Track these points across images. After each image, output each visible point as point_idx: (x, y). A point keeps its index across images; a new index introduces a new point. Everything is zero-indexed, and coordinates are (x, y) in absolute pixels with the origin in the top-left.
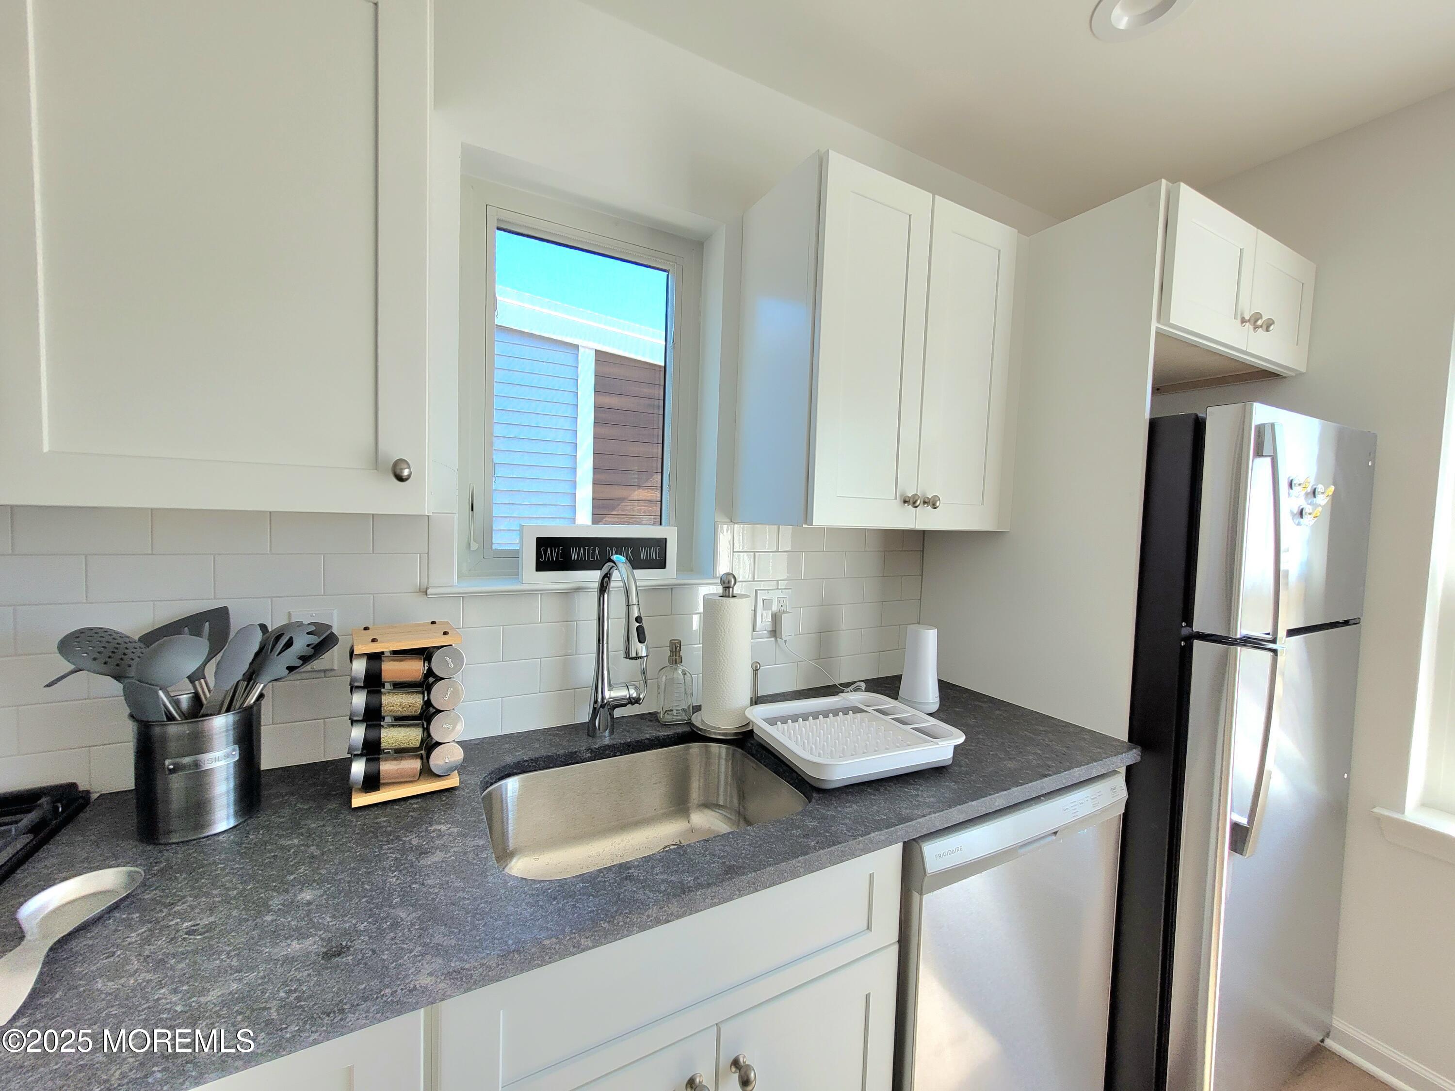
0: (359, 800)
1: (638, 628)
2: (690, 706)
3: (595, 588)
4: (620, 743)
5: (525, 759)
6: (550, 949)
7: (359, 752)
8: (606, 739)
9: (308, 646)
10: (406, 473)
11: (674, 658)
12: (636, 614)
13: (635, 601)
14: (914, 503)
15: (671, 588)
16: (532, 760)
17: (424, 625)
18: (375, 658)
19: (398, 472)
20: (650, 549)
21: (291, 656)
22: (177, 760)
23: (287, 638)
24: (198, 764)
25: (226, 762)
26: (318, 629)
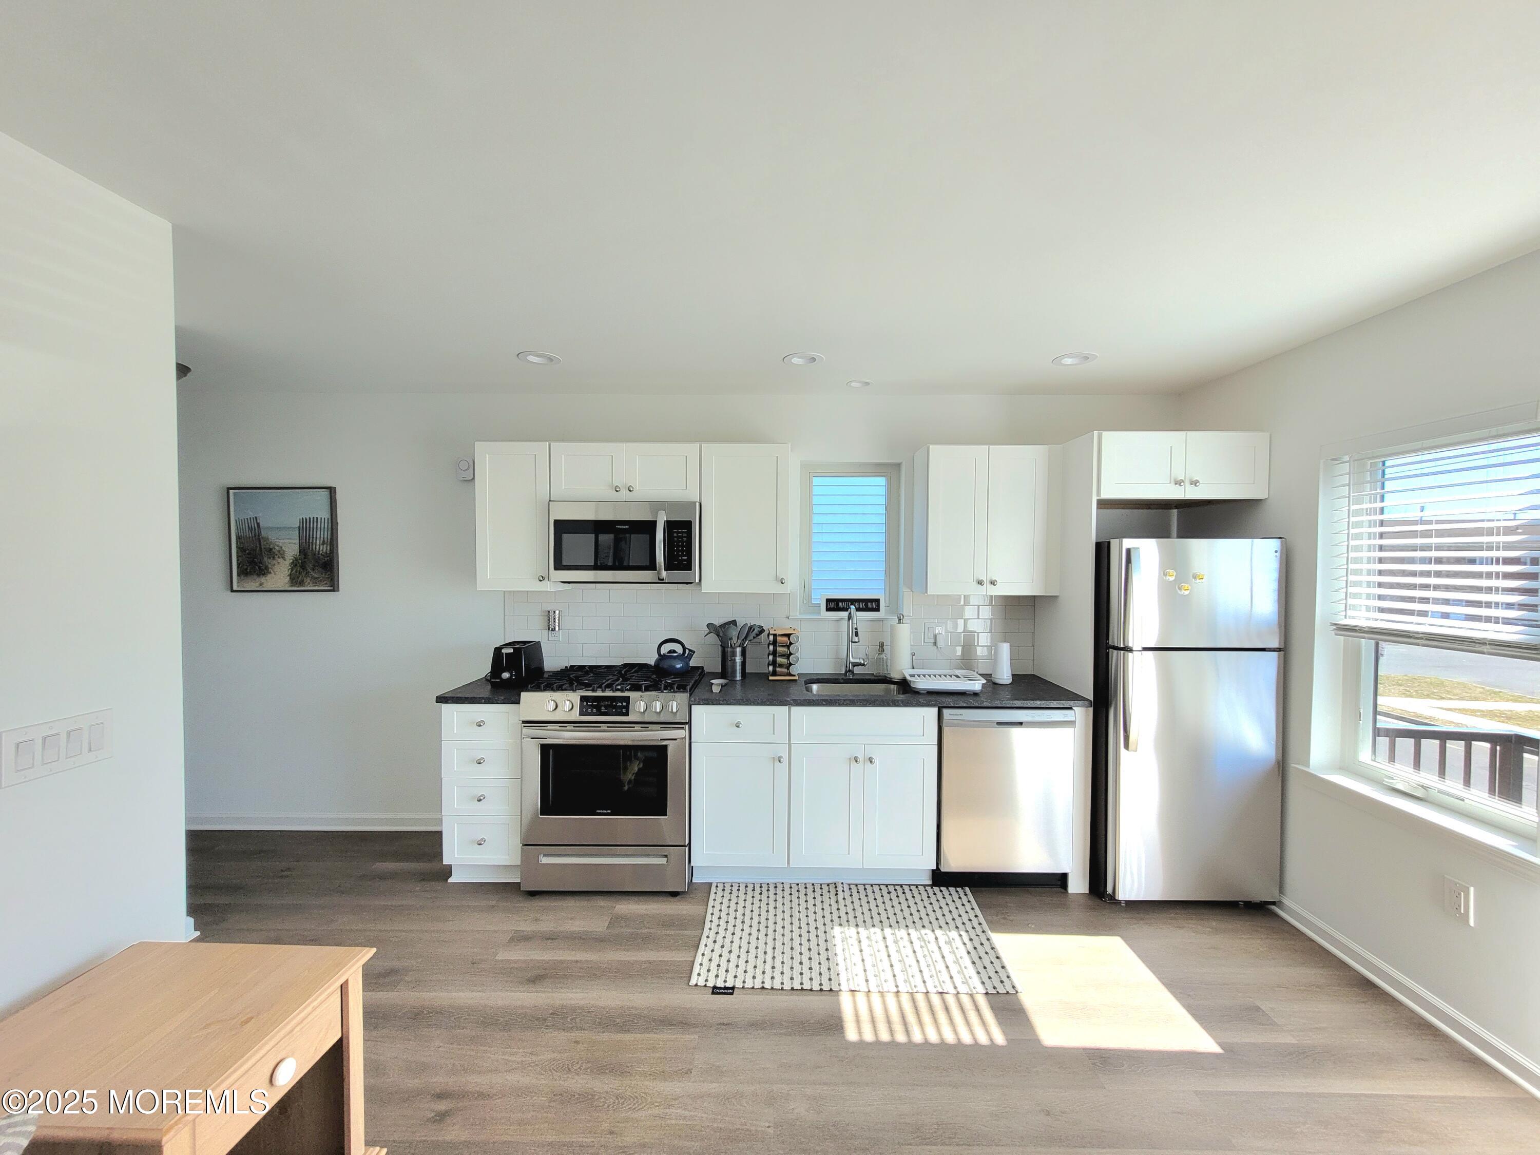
0: (771, 678)
1: (855, 632)
2: (885, 669)
3: (846, 618)
5: (819, 678)
7: (771, 663)
8: (850, 677)
9: (759, 632)
10: (784, 582)
11: (881, 650)
12: (855, 627)
13: (855, 622)
14: (981, 583)
15: (882, 620)
16: (823, 680)
17: (788, 627)
18: (775, 635)
19: (781, 581)
20: (872, 604)
21: (754, 634)
22: (732, 658)
23: (753, 630)
24: (735, 660)
25: (740, 661)
26: (761, 627)
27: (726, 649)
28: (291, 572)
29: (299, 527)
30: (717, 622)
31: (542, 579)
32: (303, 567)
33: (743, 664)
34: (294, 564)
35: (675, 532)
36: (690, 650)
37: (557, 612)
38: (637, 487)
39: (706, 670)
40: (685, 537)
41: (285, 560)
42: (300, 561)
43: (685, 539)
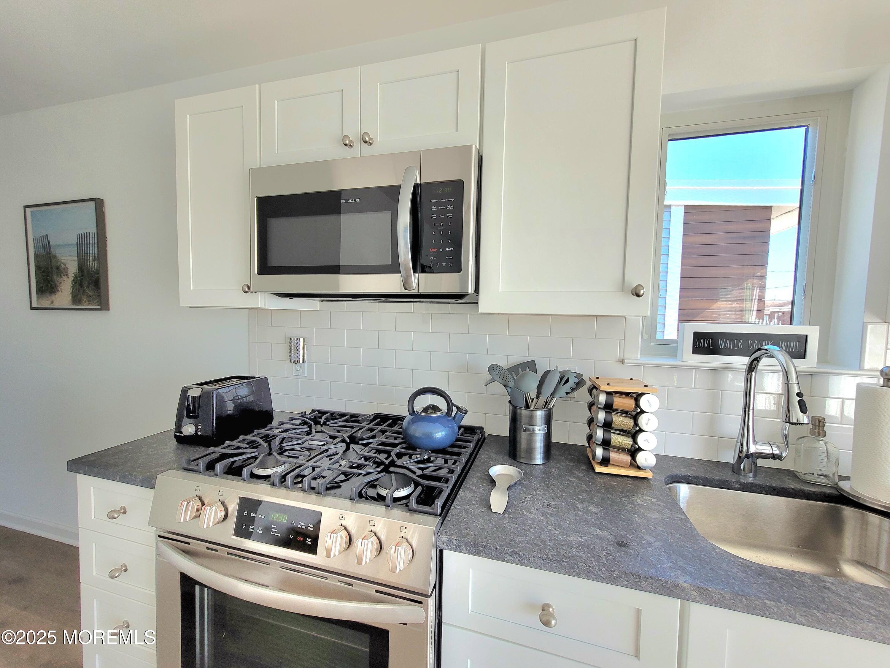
0: (599, 469)
1: (799, 401)
2: (834, 473)
3: (744, 369)
4: (766, 485)
5: (689, 475)
6: (769, 607)
7: (600, 443)
8: (750, 478)
9: (575, 383)
10: (641, 292)
11: (817, 431)
12: (797, 391)
13: (795, 381)
16: (694, 477)
17: (627, 380)
18: (609, 394)
19: (637, 292)
20: (790, 344)
21: (567, 387)
22: (527, 426)
23: (566, 378)
24: (533, 430)
25: (542, 432)
26: (578, 375)
27: (518, 411)
28: (73, 289)
29: (77, 243)
30: (505, 362)
31: (247, 290)
32: (81, 285)
33: (548, 435)
34: (75, 282)
35: (434, 204)
36: (458, 408)
37: (301, 340)
38: (378, 137)
39: (488, 431)
40: (450, 211)
41: (68, 278)
42: (79, 279)
43: (450, 216)
